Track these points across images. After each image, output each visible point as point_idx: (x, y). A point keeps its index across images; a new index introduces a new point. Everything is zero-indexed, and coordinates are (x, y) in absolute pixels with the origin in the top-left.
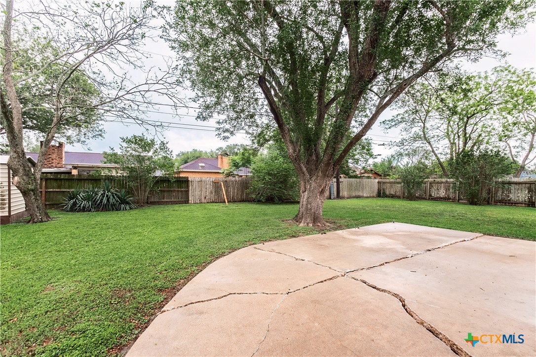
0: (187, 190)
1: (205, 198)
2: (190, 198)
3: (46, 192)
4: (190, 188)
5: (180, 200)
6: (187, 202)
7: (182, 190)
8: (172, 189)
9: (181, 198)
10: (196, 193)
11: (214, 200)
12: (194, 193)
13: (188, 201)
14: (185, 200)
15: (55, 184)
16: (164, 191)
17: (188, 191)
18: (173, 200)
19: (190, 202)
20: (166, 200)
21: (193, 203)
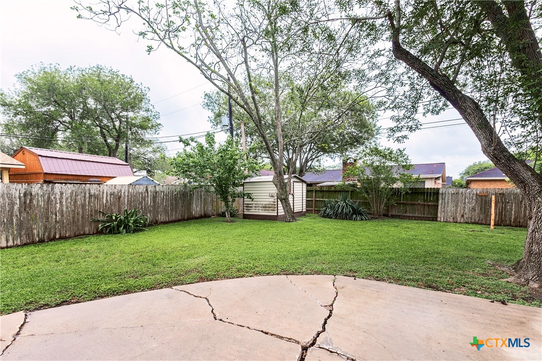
0: (436, 204)
1: (463, 216)
2: (439, 215)
3: (315, 201)
4: (440, 202)
5: (425, 216)
6: (434, 219)
7: (430, 204)
8: (416, 203)
9: (428, 214)
10: (449, 209)
11: (477, 220)
12: (445, 209)
13: (437, 218)
14: (432, 216)
15: (320, 194)
16: (406, 204)
17: (438, 206)
18: (417, 215)
19: (439, 219)
20: (408, 214)
21: (444, 221)
